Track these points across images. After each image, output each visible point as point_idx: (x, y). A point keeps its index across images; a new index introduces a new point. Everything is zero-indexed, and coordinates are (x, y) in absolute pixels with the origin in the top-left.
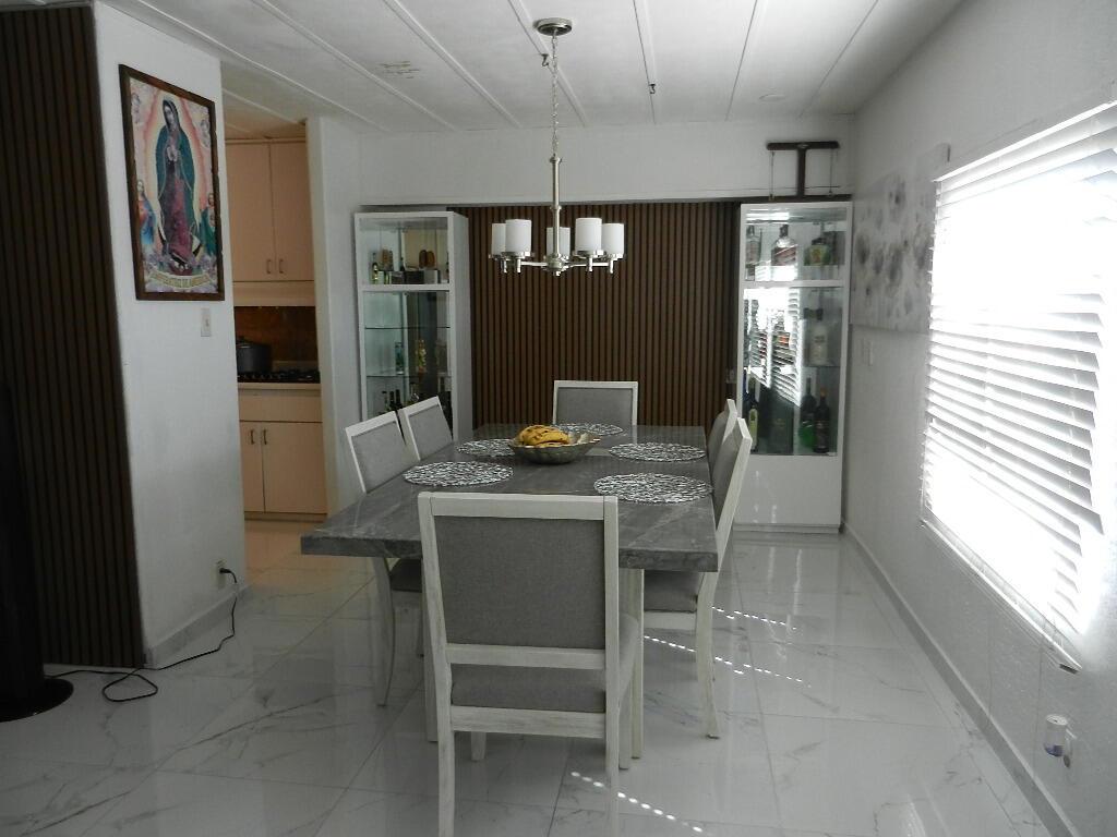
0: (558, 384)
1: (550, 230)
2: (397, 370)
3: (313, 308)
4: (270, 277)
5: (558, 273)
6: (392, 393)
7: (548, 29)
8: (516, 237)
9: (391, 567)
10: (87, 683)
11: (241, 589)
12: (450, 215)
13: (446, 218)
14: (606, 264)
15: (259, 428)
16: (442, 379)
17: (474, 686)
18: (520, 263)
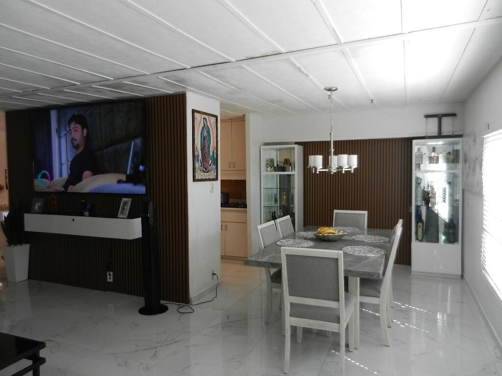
0: (335, 211)
1: (330, 157)
2: (275, 204)
3: (246, 180)
4: (230, 169)
5: (332, 173)
6: (273, 213)
7: (329, 90)
8: (317, 161)
9: (272, 273)
10: (172, 307)
11: (220, 280)
12: (296, 146)
13: (294, 147)
14: (350, 169)
15: (224, 224)
16: (292, 208)
17: (298, 311)
18: (318, 170)
